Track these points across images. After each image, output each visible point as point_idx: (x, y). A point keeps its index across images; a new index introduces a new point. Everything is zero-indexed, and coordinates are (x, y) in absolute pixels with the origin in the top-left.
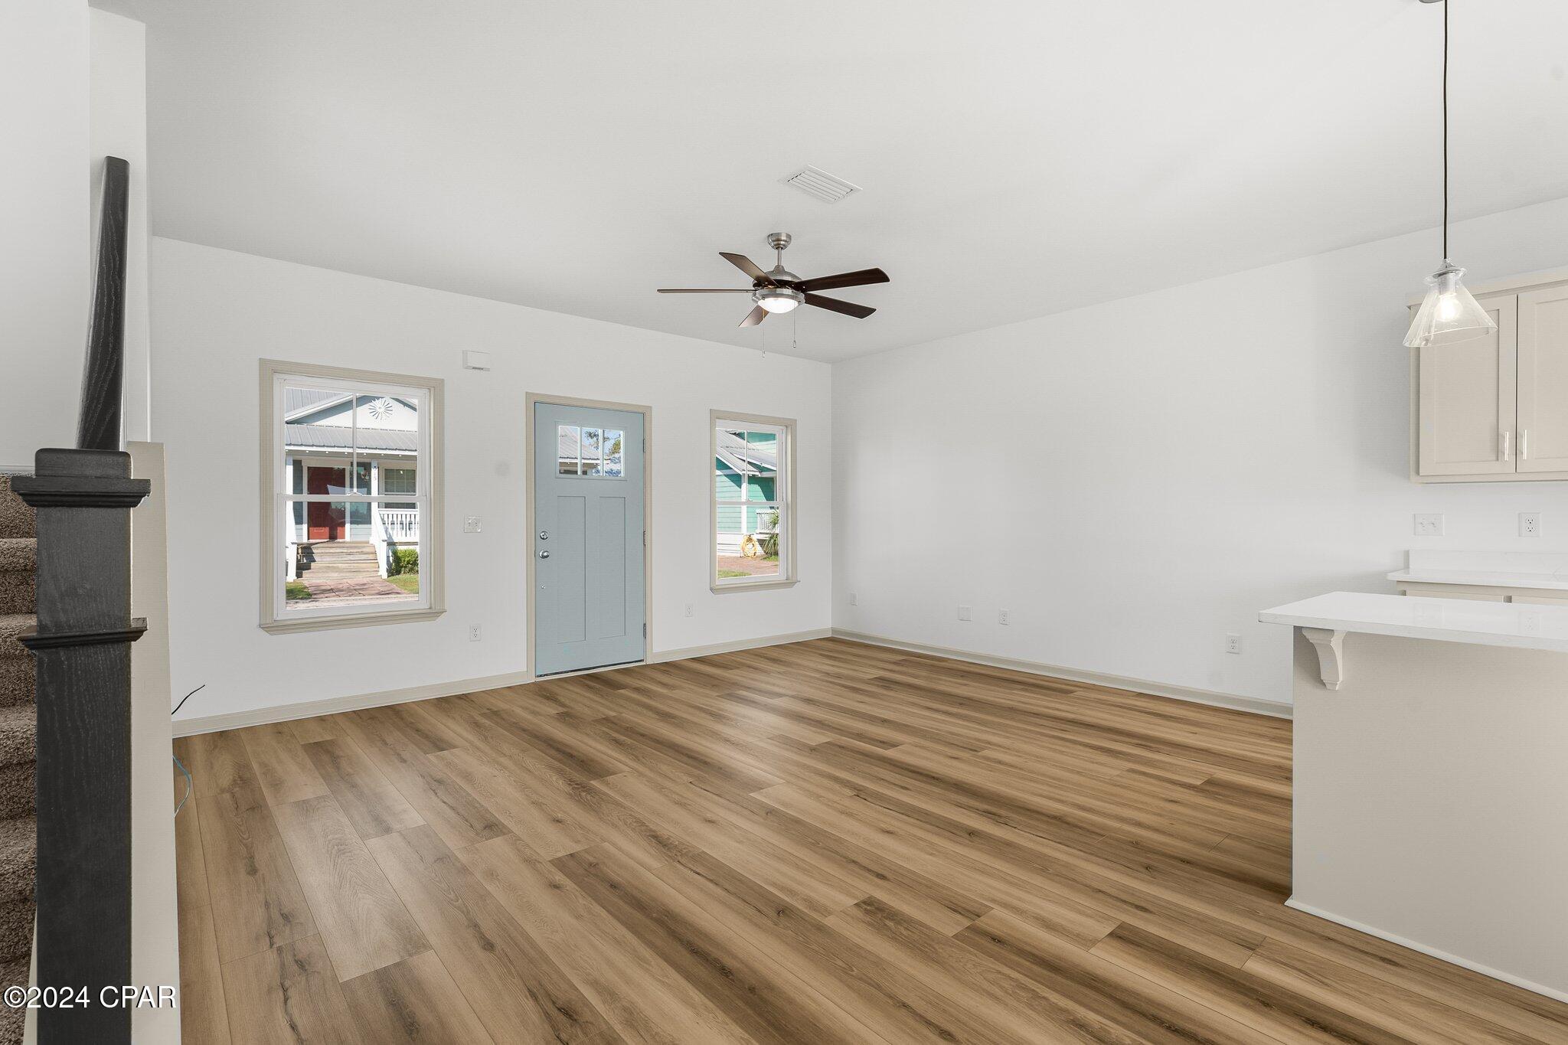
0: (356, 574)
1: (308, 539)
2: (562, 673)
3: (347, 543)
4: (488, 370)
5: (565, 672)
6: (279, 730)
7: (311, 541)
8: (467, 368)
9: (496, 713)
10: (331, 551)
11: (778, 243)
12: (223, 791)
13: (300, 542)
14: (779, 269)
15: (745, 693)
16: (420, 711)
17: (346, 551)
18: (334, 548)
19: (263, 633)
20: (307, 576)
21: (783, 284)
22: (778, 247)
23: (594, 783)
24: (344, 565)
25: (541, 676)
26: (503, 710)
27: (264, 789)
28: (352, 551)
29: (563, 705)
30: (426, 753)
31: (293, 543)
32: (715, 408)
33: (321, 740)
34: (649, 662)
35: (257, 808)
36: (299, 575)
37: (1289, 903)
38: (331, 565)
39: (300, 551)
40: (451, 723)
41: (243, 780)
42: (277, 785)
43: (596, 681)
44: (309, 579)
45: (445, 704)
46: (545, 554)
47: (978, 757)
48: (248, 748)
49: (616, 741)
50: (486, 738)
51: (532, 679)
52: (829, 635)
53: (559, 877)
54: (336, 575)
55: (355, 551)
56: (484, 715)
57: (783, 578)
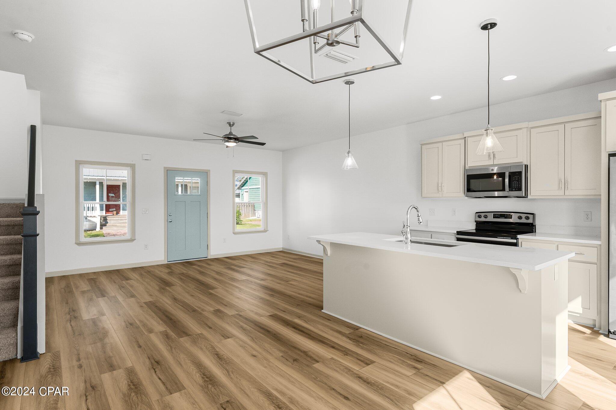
0: (123, 228)
1: (106, 214)
2: (177, 261)
3: (121, 215)
4: (150, 160)
5: (178, 261)
6: (81, 276)
7: (107, 215)
8: (143, 160)
9: (149, 272)
10: (114, 218)
11: (231, 125)
12: (62, 288)
13: (101, 215)
14: (231, 133)
15: (233, 267)
16: (126, 271)
17: (120, 219)
18: (116, 218)
19: (76, 246)
20: (104, 228)
21: (230, 138)
22: (230, 126)
23: (167, 288)
24: (119, 224)
25: (169, 261)
26: (152, 271)
27: (73, 288)
28: (122, 219)
29: (171, 270)
30: (122, 281)
31: (99, 216)
32: (234, 169)
33: (93, 278)
34: (209, 258)
35: (71, 292)
36: (101, 228)
37: (322, 311)
38: (113, 224)
39: (102, 219)
40: (134, 275)
41: (68, 286)
42: (77, 287)
43: (188, 264)
44: (105, 230)
45: (134, 269)
46: (171, 221)
47: (288, 284)
48: (71, 280)
49: (181, 279)
50: (142, 277)
51: (166, 263)
52: (281, 250)
53: (144, 305)
54: (116, 228)
55: (124, 218)
56: (145, 272)
57: (263, 229)
